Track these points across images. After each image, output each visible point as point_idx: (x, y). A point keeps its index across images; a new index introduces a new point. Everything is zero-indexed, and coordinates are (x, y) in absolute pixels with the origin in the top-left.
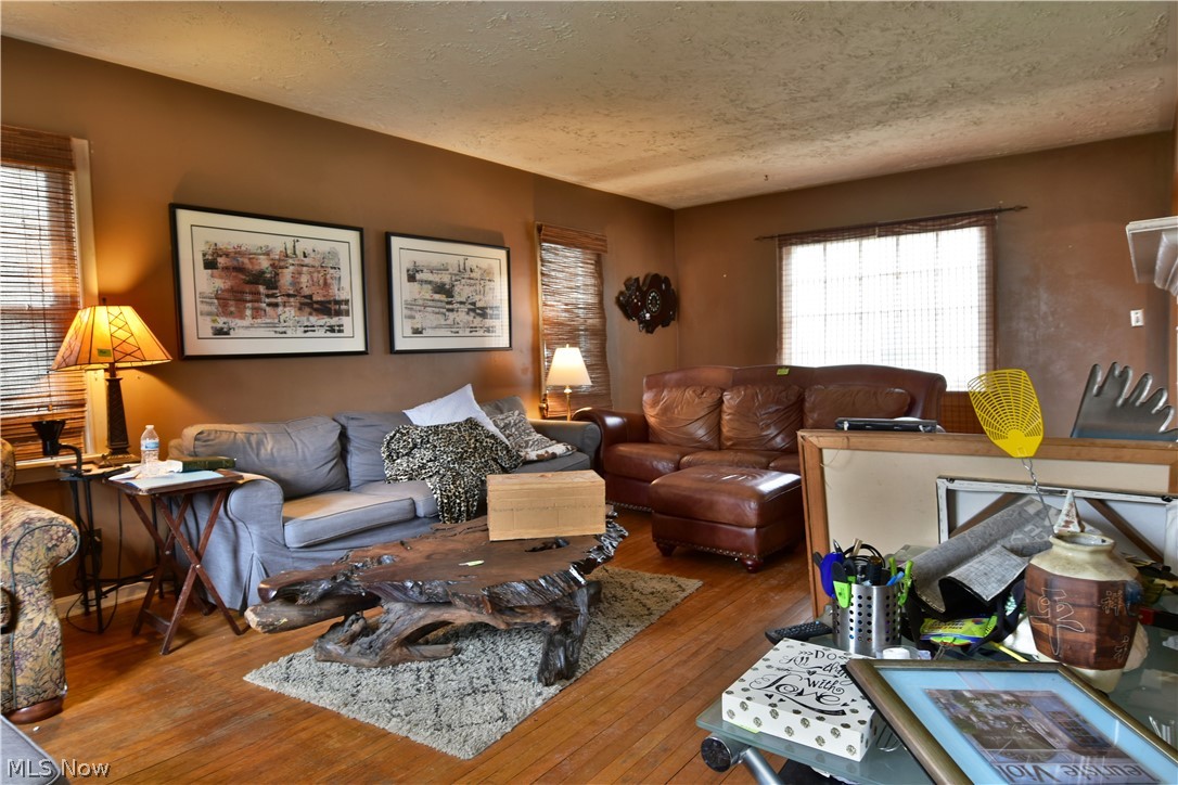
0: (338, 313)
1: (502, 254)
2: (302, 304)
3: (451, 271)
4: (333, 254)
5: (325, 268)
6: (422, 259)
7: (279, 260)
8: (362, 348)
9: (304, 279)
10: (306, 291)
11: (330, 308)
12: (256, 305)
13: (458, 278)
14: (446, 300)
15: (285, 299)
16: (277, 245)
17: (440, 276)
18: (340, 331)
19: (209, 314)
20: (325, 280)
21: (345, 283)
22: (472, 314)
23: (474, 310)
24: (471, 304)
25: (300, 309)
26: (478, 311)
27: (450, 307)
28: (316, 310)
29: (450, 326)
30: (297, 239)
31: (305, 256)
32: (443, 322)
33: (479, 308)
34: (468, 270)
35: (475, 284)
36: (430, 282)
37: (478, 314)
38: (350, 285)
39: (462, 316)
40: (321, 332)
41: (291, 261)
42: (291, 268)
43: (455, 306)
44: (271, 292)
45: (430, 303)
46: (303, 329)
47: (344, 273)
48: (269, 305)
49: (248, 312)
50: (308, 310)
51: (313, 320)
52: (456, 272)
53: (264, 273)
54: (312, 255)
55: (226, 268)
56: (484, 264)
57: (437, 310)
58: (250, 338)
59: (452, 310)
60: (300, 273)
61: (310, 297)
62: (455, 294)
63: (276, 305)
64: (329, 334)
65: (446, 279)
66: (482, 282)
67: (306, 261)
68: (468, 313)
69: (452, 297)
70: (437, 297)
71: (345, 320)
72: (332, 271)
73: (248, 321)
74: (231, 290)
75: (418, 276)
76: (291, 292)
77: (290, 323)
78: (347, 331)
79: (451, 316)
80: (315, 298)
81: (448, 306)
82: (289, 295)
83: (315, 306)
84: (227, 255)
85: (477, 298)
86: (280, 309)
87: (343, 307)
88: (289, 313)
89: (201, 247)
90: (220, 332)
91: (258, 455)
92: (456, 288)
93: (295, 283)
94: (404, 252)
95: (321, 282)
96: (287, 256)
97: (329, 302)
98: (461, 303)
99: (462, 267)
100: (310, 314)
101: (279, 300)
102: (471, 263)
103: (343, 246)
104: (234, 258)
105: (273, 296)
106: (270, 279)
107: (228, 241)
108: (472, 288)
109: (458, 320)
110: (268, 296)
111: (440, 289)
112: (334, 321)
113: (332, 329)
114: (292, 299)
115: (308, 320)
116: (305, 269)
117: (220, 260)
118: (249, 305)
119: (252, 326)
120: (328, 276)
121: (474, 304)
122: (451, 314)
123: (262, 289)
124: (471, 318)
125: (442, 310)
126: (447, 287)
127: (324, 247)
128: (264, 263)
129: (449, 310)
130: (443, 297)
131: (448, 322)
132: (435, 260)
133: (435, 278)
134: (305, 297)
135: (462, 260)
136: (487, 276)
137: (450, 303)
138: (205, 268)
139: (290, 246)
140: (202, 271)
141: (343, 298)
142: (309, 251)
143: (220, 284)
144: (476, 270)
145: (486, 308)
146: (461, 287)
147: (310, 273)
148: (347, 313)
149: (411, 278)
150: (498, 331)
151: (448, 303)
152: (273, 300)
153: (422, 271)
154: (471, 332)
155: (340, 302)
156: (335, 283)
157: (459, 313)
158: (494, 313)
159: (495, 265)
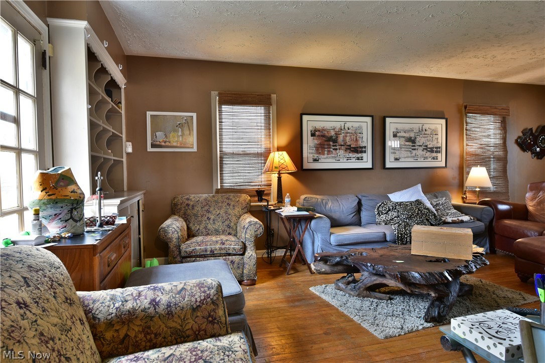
0: (361, 152)
1: (443, 122)
2: (346, 149)
3: (415, 131)
4: (360, 128)
5: (357, 133)
6: (400, 126)
7: (338, 131)
8: (371, 167)
9: (348, 139)
10: (348, 143)
11: (358, 150)
12: (329, 149)
13: (418, 134)
14: (412, 145)
15: (340, 147)
16: (338, 125)
17: (409, 134)
18: (361, 159)
19: (312, 153)
20: (356, 138)
21: (365, 139)
22: (425, 151)
23: (426, 149)
24: (424, 146)
25: (346, 151)
26: (428, 149)
27: (414, 148)
28: (352, 151)
29: (413, 157)
30: (346, 122)
31: (348, 129)
32: (410, 155)
33: (429, 148)
34: (424, 130)
35: (427, 137)
36: (404, 137)
37: (429, 151)
38: (366, 140)
39: (420, 152)
40: (354, 160)
41: (343, 131)
42: (343, 134)
43: (416, 147)
44: (334, 144)
45: (403, 146)
46: (346, 159)
47: (364, 135)
48: (334, 149)
49: (326, 152)
50: (349, 151)
51: (351, 155)
52: (417, 131)
53: (332, 137)
54: (352, 128)
55: (319, 136)
56: (433, 127)
57: (407, 149)
58: (327, 162)
59: (415, 149)
60: (346, 136)
61: (350, 146)
62: (417, 142)
63: (336, 149)
64: (357, 161)
65: (412, 135)
66: (431, 135)
67: (349, 131)
68: (423, 151)
69: (415, 143)
70: (407, 143)
71: (364, 155)
72: (359, 135)
73: (326, 156)
74: (320, 144)
75: (398, 135)
76: (342, 144)
77: (341, 156)
78: (365, 159)
79: (414, 152)
80: (352, 146)
81: (412, 148)
82: (341, 145)
83: (352, 149)
84: (319, 131)
85: (428, 143)
86: (338, 151)
87: (363, 149)
88: (341, 152)
89: (310, 128)
90: (315, 160)
91: (325, 208)
92: (417, 139)
93: (344, 140)
94: (392, 124)
95: (355, 139)
96: (341, 130)
97: (358, 148)
98: (419, 146)
99: (421, 129)
100: (350, 153)
101: (338, 147)
102: (426, 127)
103: (365, 124)
104: (322, 132)
105: (335, 146)
106: (334, 139)
107: (319, 125)
108: (426, 139)
109: (417, 154)
110: (333, 146)
111: (410, 140)
112: (359, 155)
113: (358, 159)
114: (343, 147)
115: (349, 155)
116: (348, 134)
117: (316, 133)
118: (326, 149)
119: (327, 158)
120: (358, 137)
121: (426, 146)
122: (414, 151)
123: (331, 143)
124: (425, 153)
125: (409, 149)
126: (413, 138)
127: (356, 125)
128: (333, 133)
129: (413, 149)
130: (410, 144)
131: (412, 155)
132: (407, 127)
133: (407, 135)
134: (348, 146)
135: (421, 125)
136: (435, 133)
137: (414, 146)
138: (311, 136)
139: (343, 126)
140: (311, 138)
141: (364, 145)
142: (350, 127)
143: (316, 142)
144: (428, 130)
145: (433, 148)
146: (420, 138)
147: (350, 136)
148: (365, 152)
149: (395, 136)
150: (439, 159)
151: (413, 146)
152: (335, 147)
153: (400, 132)
154: (424, 159)
155: (362, 147)
156: (360, 139)
157: (418, 151)
158: (438, 150)
159: (439, 127)
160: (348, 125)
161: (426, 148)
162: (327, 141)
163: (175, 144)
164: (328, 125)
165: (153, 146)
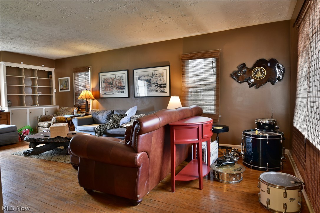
0: (123, 89)
1: (167, 68)
2: (117, 87)
3: (150, 75)
4: (122, 77)
5: (121, 79)
6: (141, 74)
9: (117, 82)
10: (117, 85)
13: (152, 77)
14: (148, 83)
16: (113, 76)
17: (147, 77)
19: (103, 90)
21: (124, 82)
22: (156, 87)
23: (157, 86)
24: (156, 84)
26: (158, 86)
27: (150, 85)
30: (116, 75)
33: (159, 85)
34: (155, 74)
35: (158, 78)
37: (159, 87)
39: (153, 87)
40: (120, 93)
41: (115, 79)
43: (151, 85)
47: (124, 80)
48: (111, 88)
49: (109, 90)
50: (118, 89)
52: (151, 76)
53: (111, 82)
55: (106, 82)
56: (160, 72)
58: (109, 95)
59: (150, 86)
60: (116, 81)
61: (118, 86)
62: (151, 82)
64: (121, 93)
65: (148, 78)
66: (160, 77)
67: (117, 79)
68: (155, 87)
69: (150, 82)
72: (122, 80)
73: (109, 91)
74: (106, 86)
77: (115, 91)
78: (125, 93)
81: (149, 85)
82: (115, 86)
85: (158, 82)
86: (113, 89)
87: (124, 87)
88: (115, 89)
89: (102, 79)
90: (105, 94)
92: (151, 80)
93: (115, 84)
94: (137, 73)
95: (120, 83)
96: (114, 78)
97: (121, 87)
98: (153, 84)
99: (153, 74)
101: (113, 87)
102: (156, 72)
103: (124, 74)
104: (107, 80)
105: (112, 86)
107: (106, 77)
108: (156, 79)
109: (152, 88)
110: (111, 87)
111: (147, 81)
112: (122, 91)
118: (109, 88)
119: (109, 92)
121: (157, 84)
123: (110, 85)
124: (156, 88)
126: (149, 80)
127: (120, 75)
128: (111, 80)
129: (149, 86)
131: (149, 89)
132: (145, 74)
133: (146, 78)
135: (153, 72)
136: (162, 75)
137: (150, 84)
138: (103, 82)
139: (115, 76)
140: (103, 83)
141: (124, 86)
142: (118, 77)
143: (105, 85)
144: (158, 74)
145: (162, 85)
146: (153, 79)
147: (118, 81)
148: (125, 89)
149: (139, 79)
150: (166, 91)
151: (149, 84)
152: (112, 87)
153: (142, 77)
154: (156, 92)
155: (123, 87)
156: (122, 82)
157: (152, 87)
158: (164, 86)
159: (165, 71)
160: (117, 76)
161: (157, 85)
162: (110, 84)
163: (65, 89)
164: (109, 77)
165: (61, 90)
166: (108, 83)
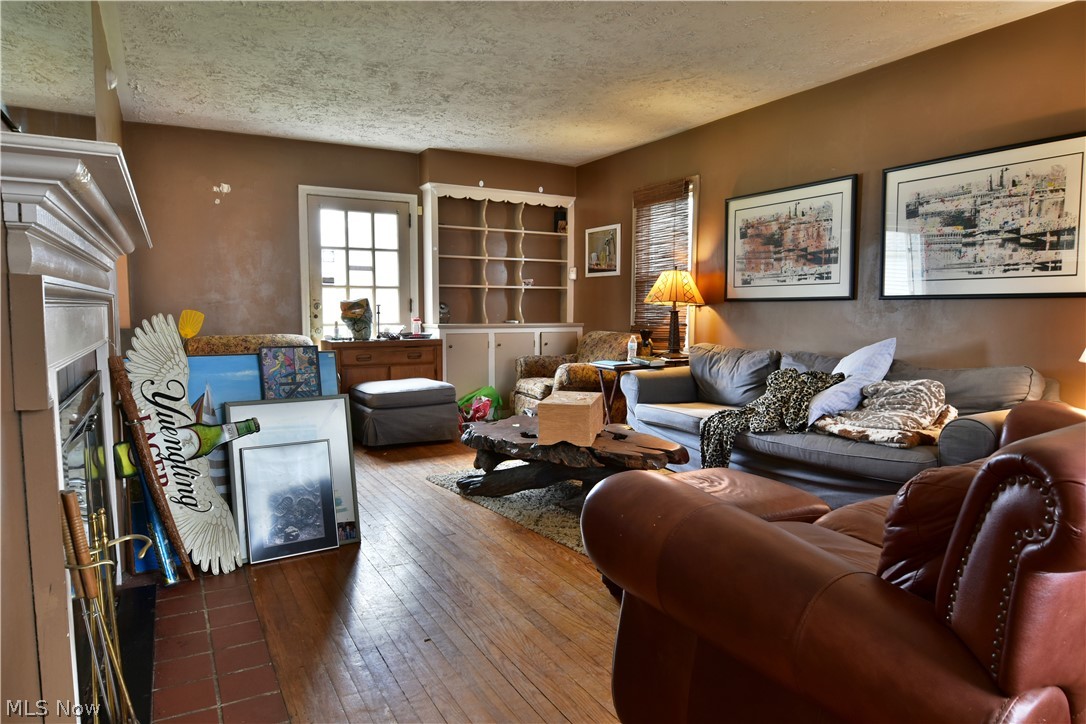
0: (829, 261)
2: (799, 256)
3: (975, 192)
4: (827, 208)
5: (822, 218)
6: (925, 188)
7: (785, 223)
9: (801, 235)
10: (803, 245)
11: (820, 257)
12: (767, 260)
13: (987, 199)
14: (963, 232)
15: (787, 253)
16: (784, 210)
17: (955, 203)
18: (828, 278)
19: (741, 270)
20: (819, 232)
21: (836, 233)
22: (1011, 246)
23: (1016, 241)
24: (1010, 232)
25: (797, 261)
26: (1024, 240)
27: (971, 240)
28: (809, 260)
29: (968, 266)
30: (798, 201)
31: (803, 215)
32: (955, 261)
33: (1025, 236)
34: (1008, 183)
35: (1021, 202)
36: (939, 214)
37: (1025, 245)
38: (840, 236)
39: (991, 250)
41: (792, 222)
42: (793, 227)
43: (978, 238)
44: (777, 249)
45: (937, 239)
47: (835, 224)
48: (775, 260)
49: (762, 267)
50: (803, 261)
51: (807, 269)
52: (984, 192)
53: (774, 235)
54: (809, 212)
55: (752, 236)
56: (1043, 168)
57: (948, 246)
58: (764, 287)
59: (973, 244)
60: (798, 231)
61: (805, 249)
62: (981, 222)
63: (779, 260)
64: (818, 281)
65: (966, 205)
66: (1036, 196)
67: (804, 219)
68: (1002, 246)
69: (975, 226)
70: (948, 230)
71: (833, 268)
72: (825, 223)
73: (762, 273)
74: (753, 252)
75: (921, 210)
76: (791, 247)
77: (789, 273)
78: (835, 277)
79: (970, 252)
80: (809, 250)
81: (965, 240)
82: (789, 251)
83: (809, 257)
84: (753, 227)
85: (1023, 221)
86: (783, 262)
87: (833, 255)
88: (789, 265)
89: (740, 224)
90: (746, 282)
92: (982, 214)
93: (795, 239)
94: (902, 186)
95: (815, 235)
96: (790, 218)
97: (821, 252)
98: (990, 233)
99: (996, 183)
100: (804, 264)
101: (783, 255)
102: (1016, 172)
103: (835, 197)
104: (757, 228)
105: (779, 252)
107: (752, 216)
108: (1014, 209)
109: (981, 255)
110: (775, 253)
111: (956, 219)
112: (823, 269)
113: (821, 277)
114: (791, 254)
115: (802, 270)
116: (803, 226)
117: (749, 231)
118: (763, 261)
119: (764, 277)
120: (821, 229)
121: (1017, 231)
122: (969, 249)
123: (772, 248)
124: (1010, 252)
125: (955, 246)
126: (967, 214)
127: (818, 203)
128: (774, 227)
129: (966, 245)
130: (960, 230)
131: (964, 260)
132: (949, 185)
133: (949, 207)
134: (802, 250)
135: (996, 173)
136: (1052, 185)
137: (971, 235)
138: (742, 238)
139: (793, 209)
140: (739, 241)
141: (833, 246)
142: (807, 210)
143: (748, 248)
144: (1026, 181)
145: (1044, 234)
146: (992, 211)
147: (807, 229)
148: (836, 261)
149: (912, 214)
150: (1068, 268)
151: (965, 236)
152: (779, 256)
153: (928, 202)
154: (1006, 271)
155: (829, 252)
156: (827, 234)
157: (986, 247)
158: (1063, 239)
159: (1070, 163)
160: (804, 206)
161: (1015, 238)
162: (769, 242)
163: (603, 267)
164: (766, 213)
165: (591, 271)
166: (760, 240)
